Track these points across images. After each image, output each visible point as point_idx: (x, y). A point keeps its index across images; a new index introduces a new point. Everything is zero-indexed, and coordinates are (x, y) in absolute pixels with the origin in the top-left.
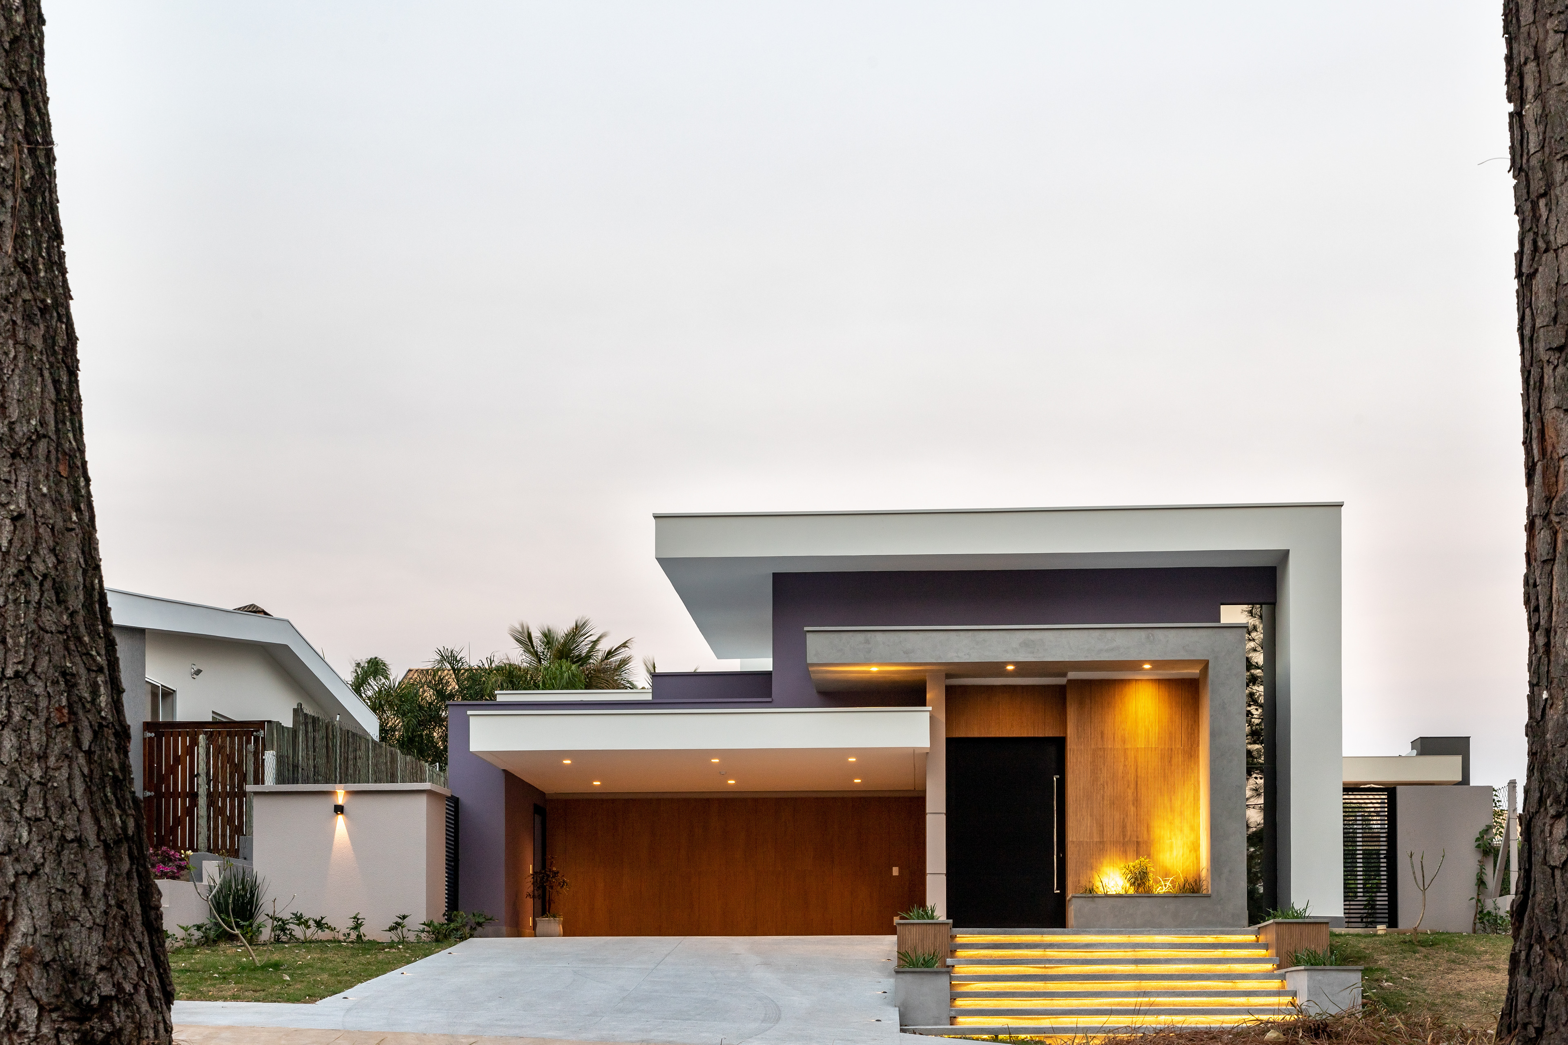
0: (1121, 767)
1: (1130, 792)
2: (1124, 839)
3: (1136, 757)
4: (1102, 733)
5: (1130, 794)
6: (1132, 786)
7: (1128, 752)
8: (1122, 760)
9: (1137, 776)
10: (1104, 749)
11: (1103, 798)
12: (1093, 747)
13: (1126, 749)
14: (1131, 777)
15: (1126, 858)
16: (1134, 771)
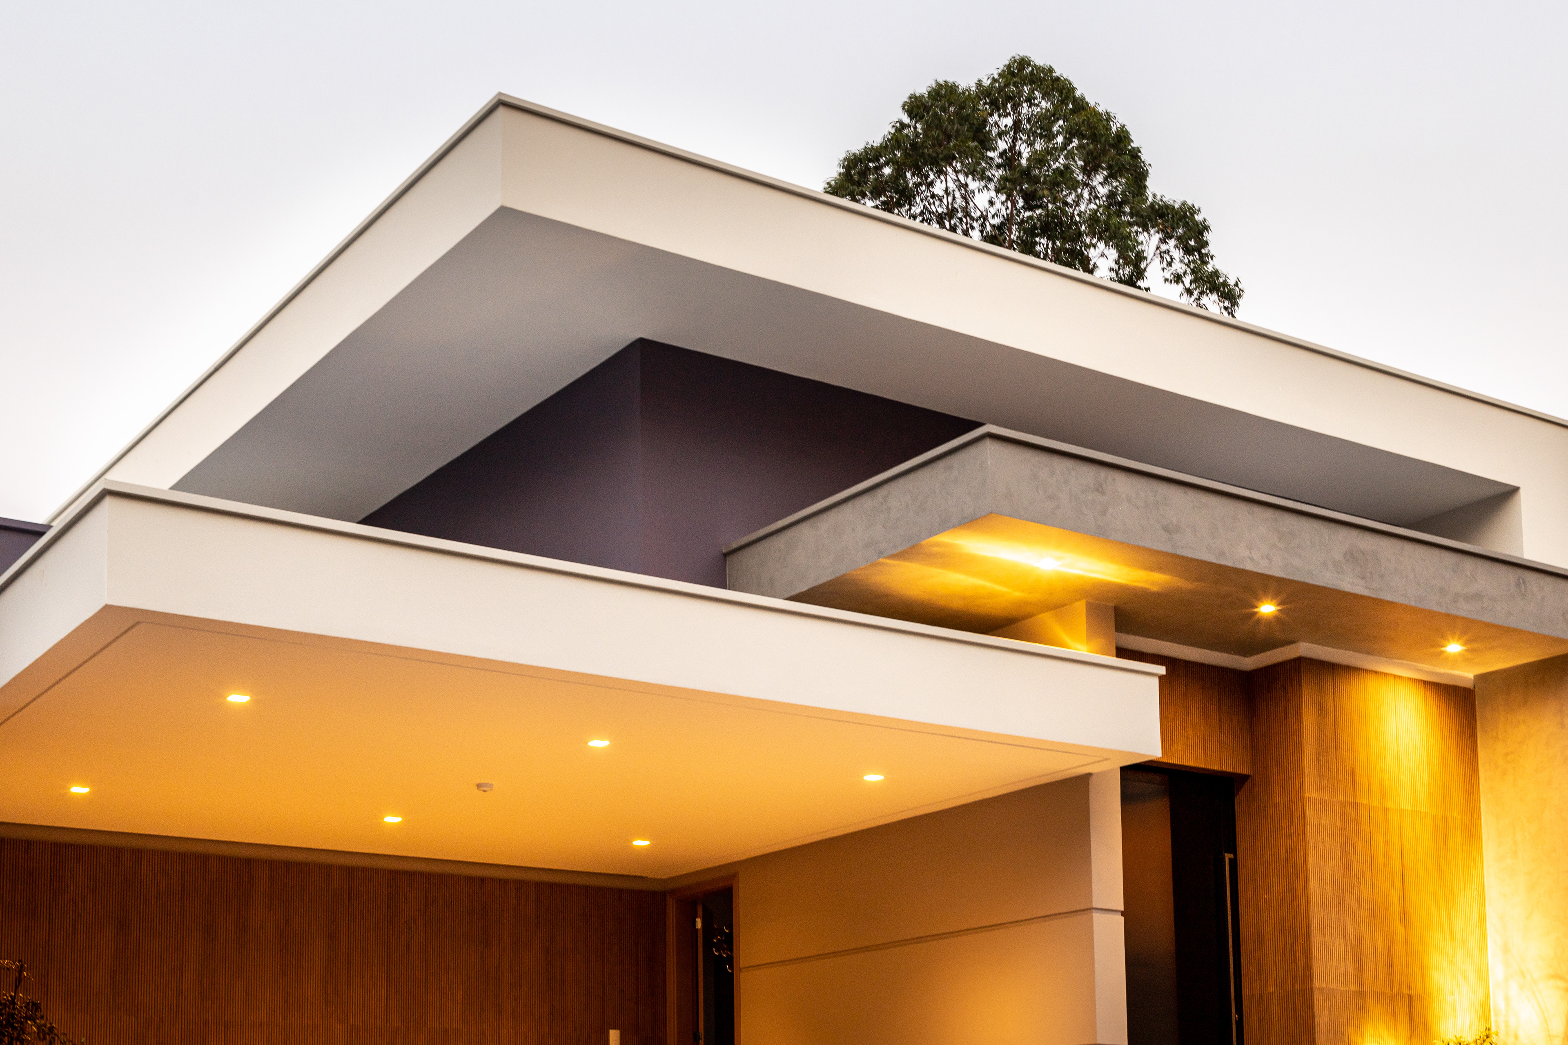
0: (1382, 844)
1: (1395, 894)
2: (1392, 990)
3: (1400, 828)
4: (1353, 773)
5: (1396, 900)
6: (1398, 884)
7: (1389, 816)
8: (1383, 830)
9: (1402, 865)
10: (1355, 806)
12: (1341, 798)
13: (1386, 810)
14: (1396, 866)
16: (1399, 856)
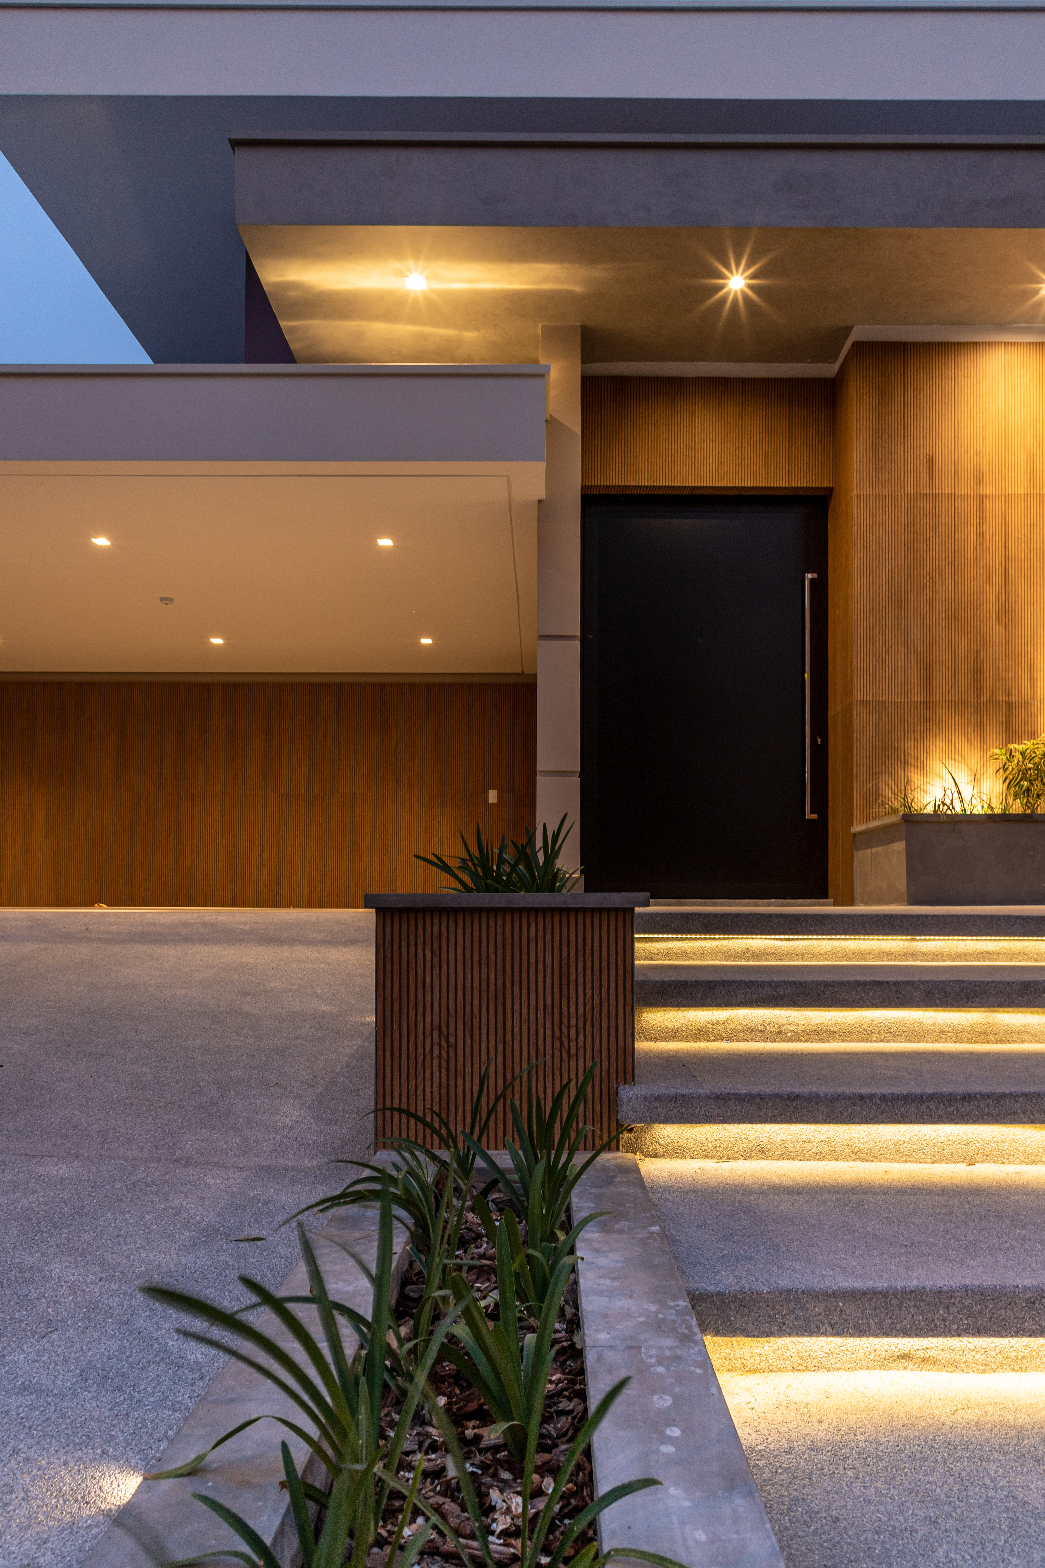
0: (973, 537)
1: (991, 593)
2: (978, 697)
3: (1004, 516)
4: (931, 461)
5: (992, 598)
6: (997, 578)
7: (988, 504)
8: (974, 521)
9: (1006, 558)
10: (933, 497)
11: (931, 605)
12: (910, 490)
13: (983, 498)
15: (983, 740)
16: (1001, 546)
